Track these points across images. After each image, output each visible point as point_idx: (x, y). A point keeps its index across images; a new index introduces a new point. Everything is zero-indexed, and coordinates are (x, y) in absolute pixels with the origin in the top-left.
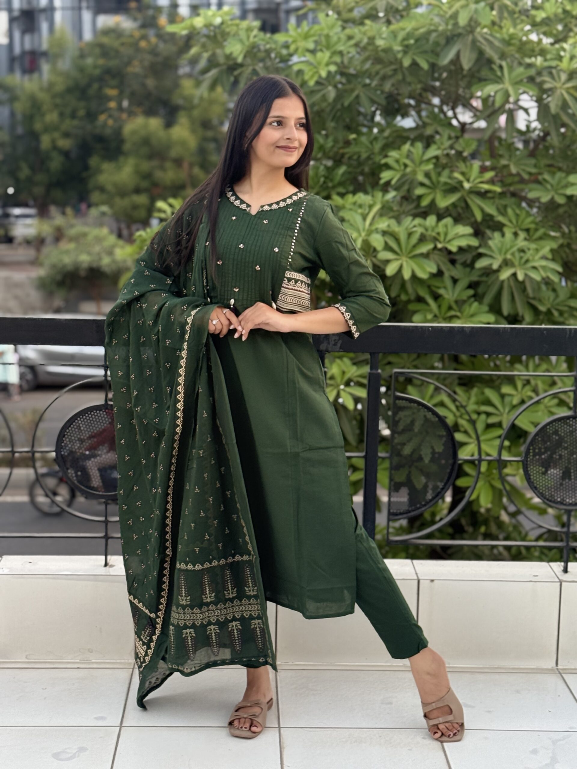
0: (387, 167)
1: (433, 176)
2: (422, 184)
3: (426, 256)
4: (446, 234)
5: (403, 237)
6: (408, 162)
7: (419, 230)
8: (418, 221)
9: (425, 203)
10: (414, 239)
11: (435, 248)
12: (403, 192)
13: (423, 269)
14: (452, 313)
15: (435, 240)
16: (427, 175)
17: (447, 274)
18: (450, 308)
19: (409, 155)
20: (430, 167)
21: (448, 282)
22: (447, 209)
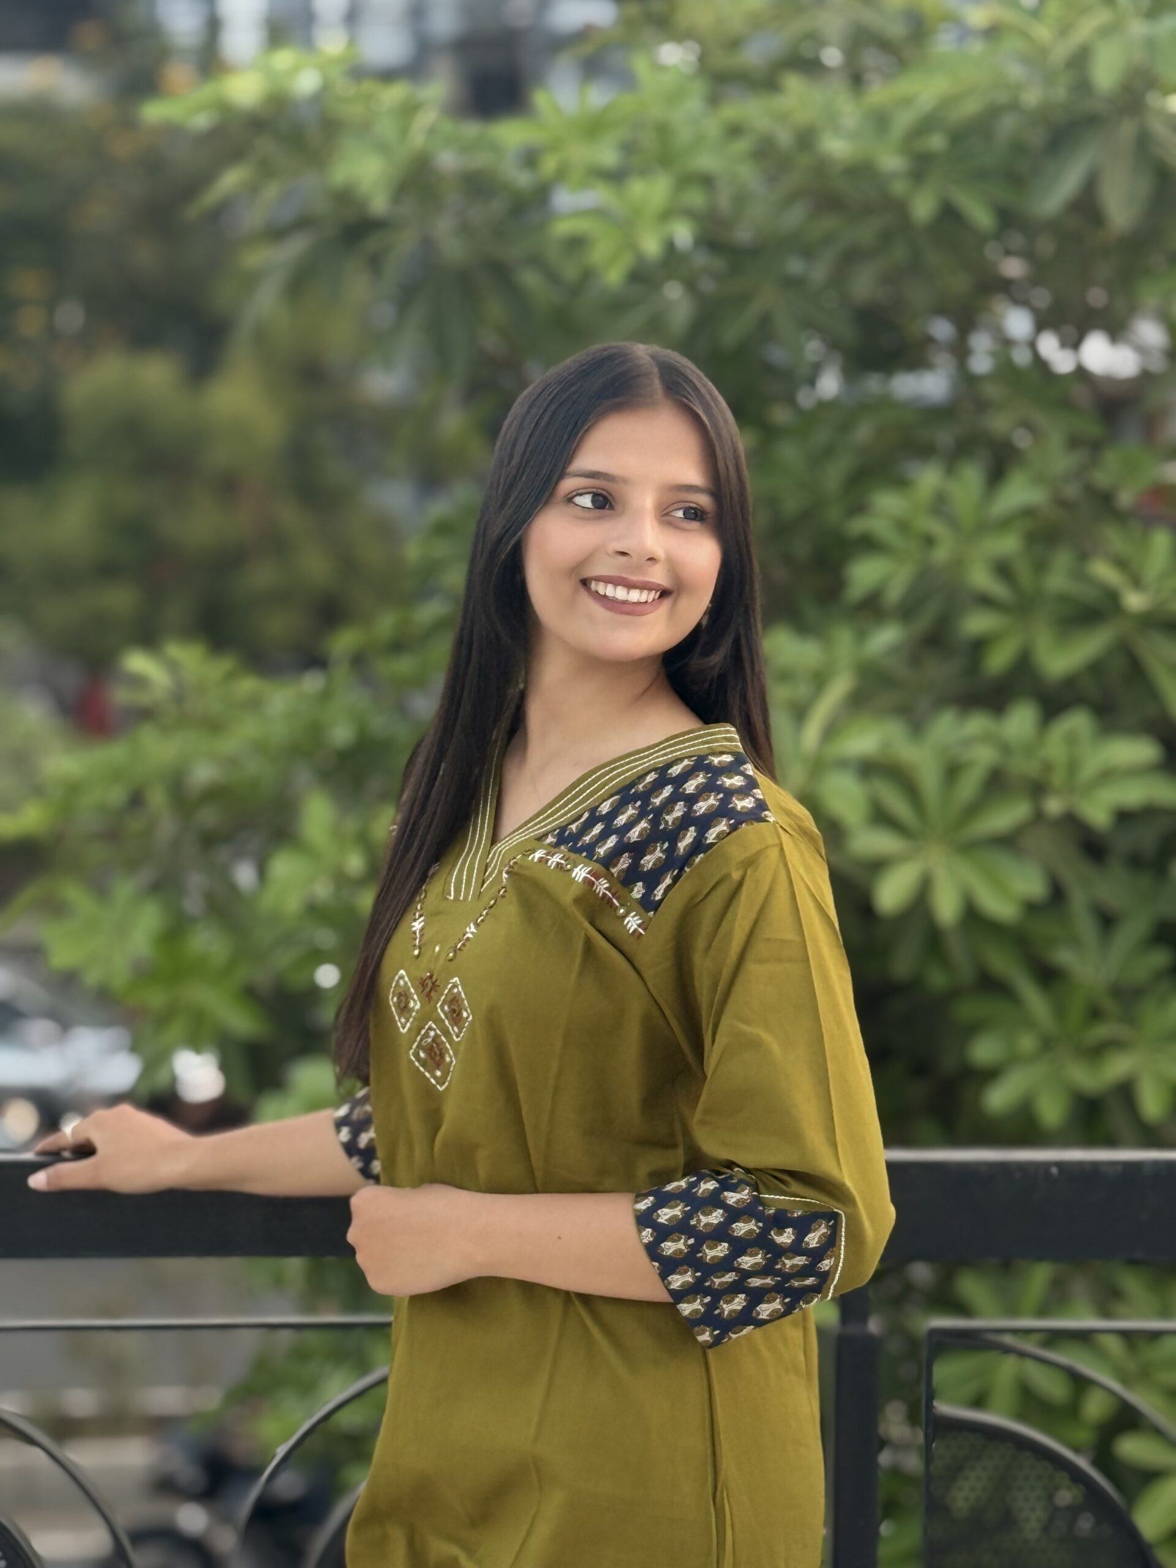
0: (869, 544)
1: (1024, 572)
2: (985, 601)
3: (1008, 842)
4: (1073, 766)
5: (929, 779)
6: (936, 527)
7: (984, 757)
8: (977, 723)
9: (998, 660)
10: (969, 786)
11: (1039, 817)
12: (924, 621)
13: (999, 886)
14: (1102, 1031)
15: (1038, 789)
16: (1003, 570)
17: (1079, 901)
18: (1095, 1014)
19: (940, 505)
20: (1009, 544)
21: (1085, 925)
22: (1070, 682)
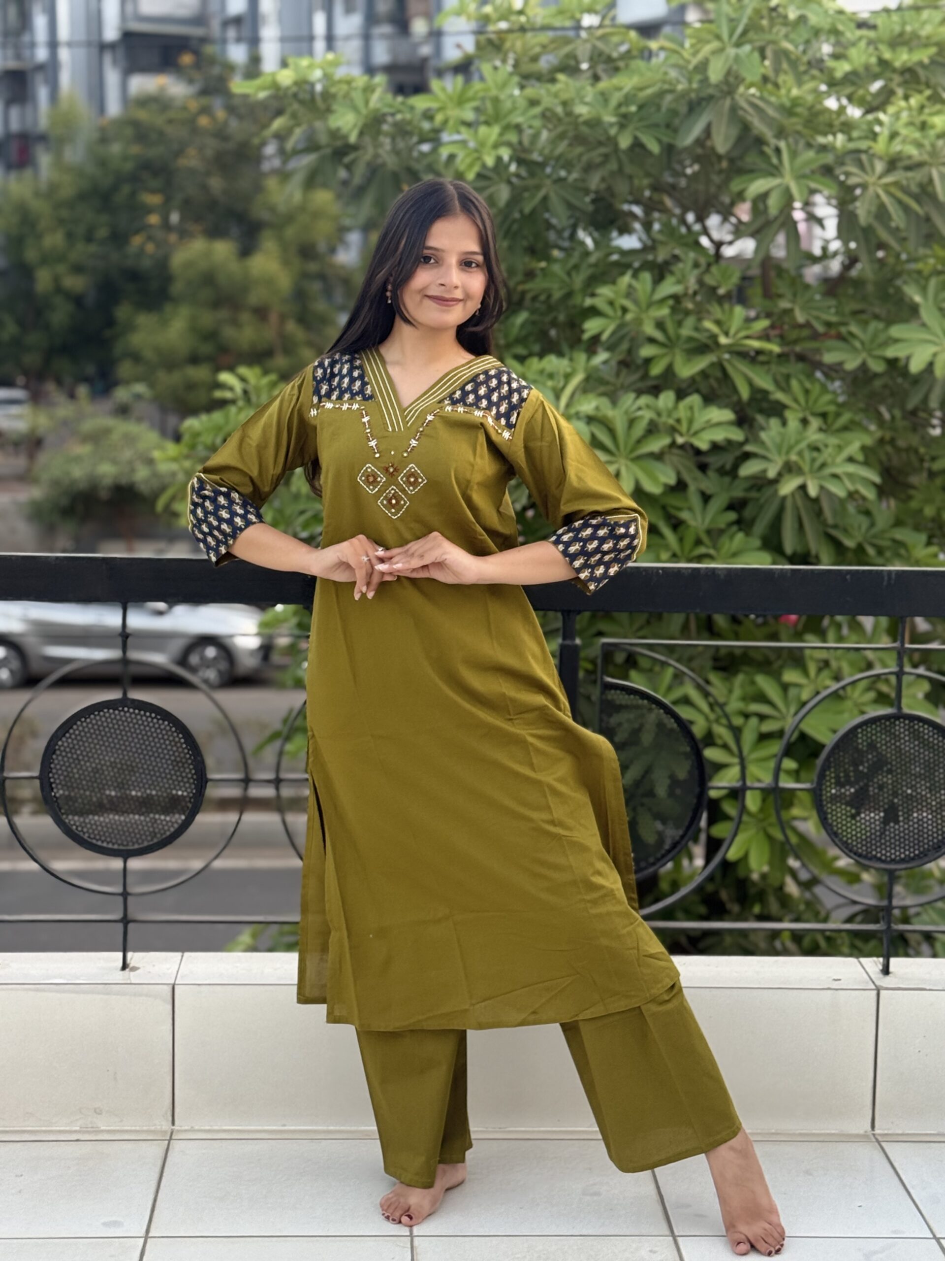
0: (594, 312)
1: (670, 326)
2: (652, 340)
3: (658, 457)
4: (691, 421)
5: (620, 426)
6: (627, 303)
7: (647, 415)
8: (644, 400)
9: (656, 370)
10: (639, 429)
11: (673, 444)
12: (620, 355)
13: (654, 479)
14: (702, 550)
15: (673, 430)
16: (660, 325)
17: (692, 488)
18: (698, 542)
19: (630, 293)
20: (664, 312)
21: (695, 499)
22: (693, 380)
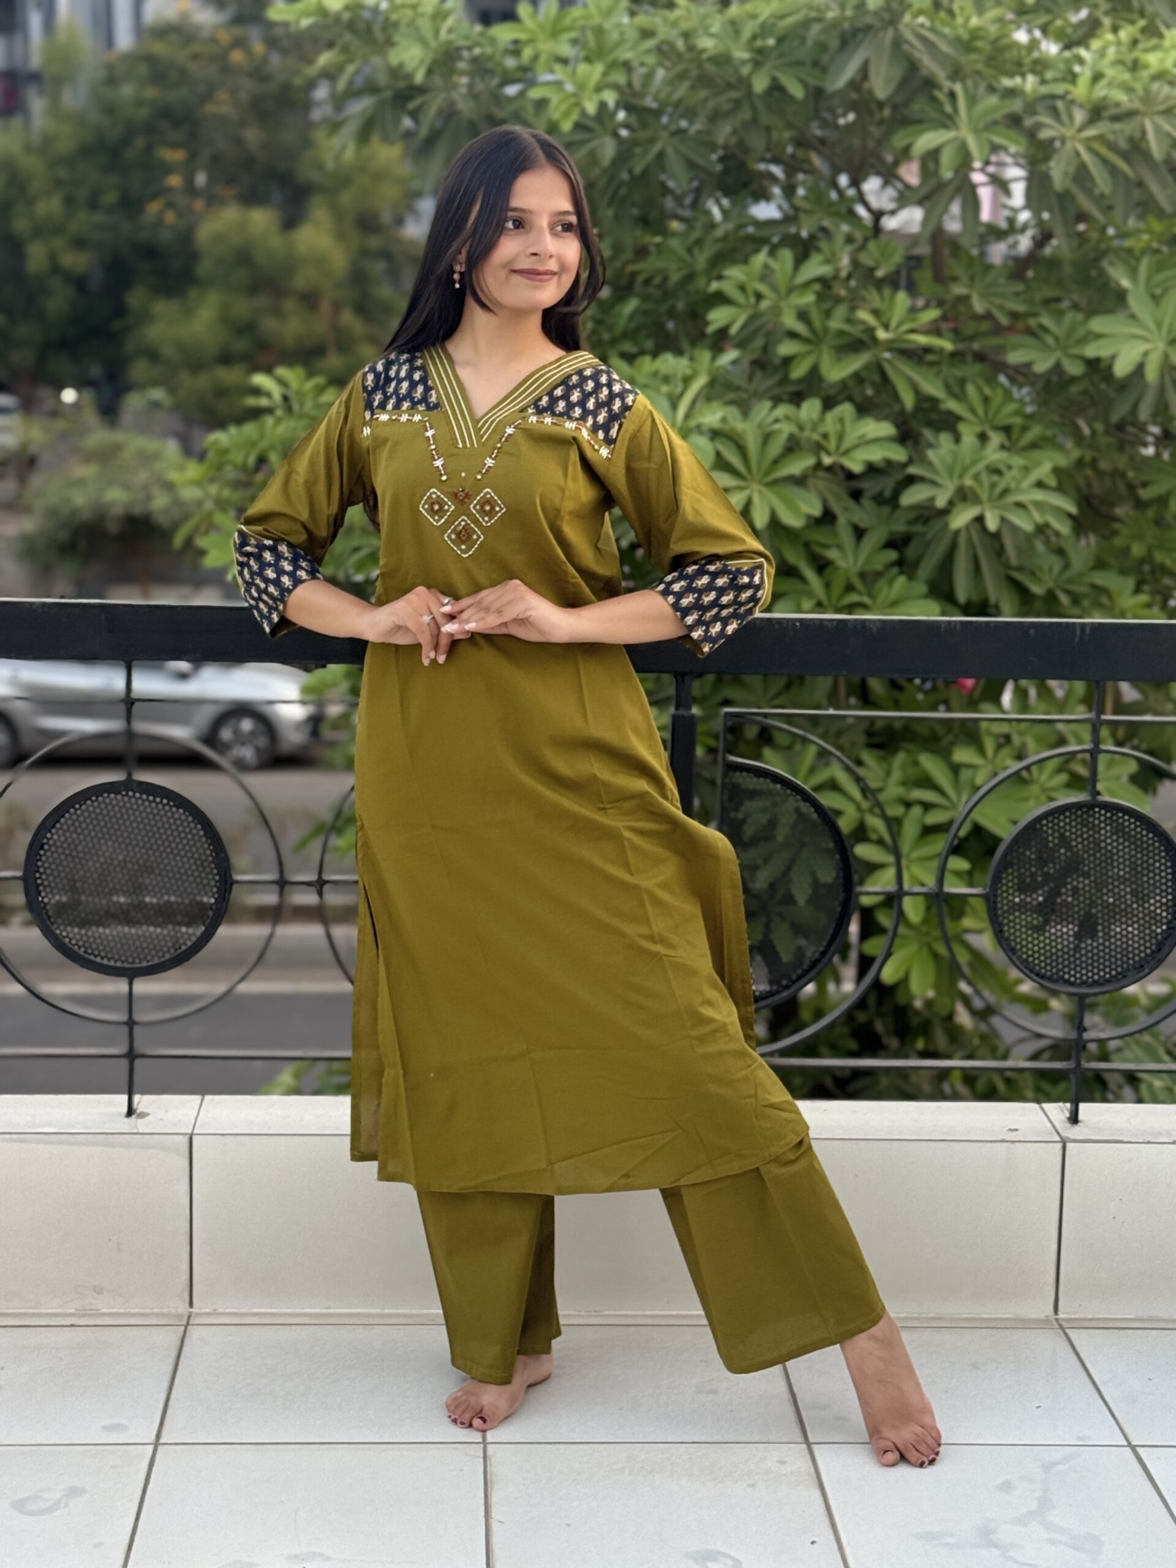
0: (720, 299)
1: (815, 317)
2: (793, 335)
3: (800, 481)
4: (841, 437)
5: (752, 443)
6: (763, 288)
7: (786, 429)
8: (782, 410)
9: (798, 371)
10: (776, 447)
11: (819, 465)
12: (753, 354)
13: (794, 509)
14: (854, 598)
15: (819, 448)
16: (803, 316)
17: (842, 520)
18: (849, 588)
19: (766, 275)
20: (808, 298)
21: (846, 536)
22: (843, 383)
